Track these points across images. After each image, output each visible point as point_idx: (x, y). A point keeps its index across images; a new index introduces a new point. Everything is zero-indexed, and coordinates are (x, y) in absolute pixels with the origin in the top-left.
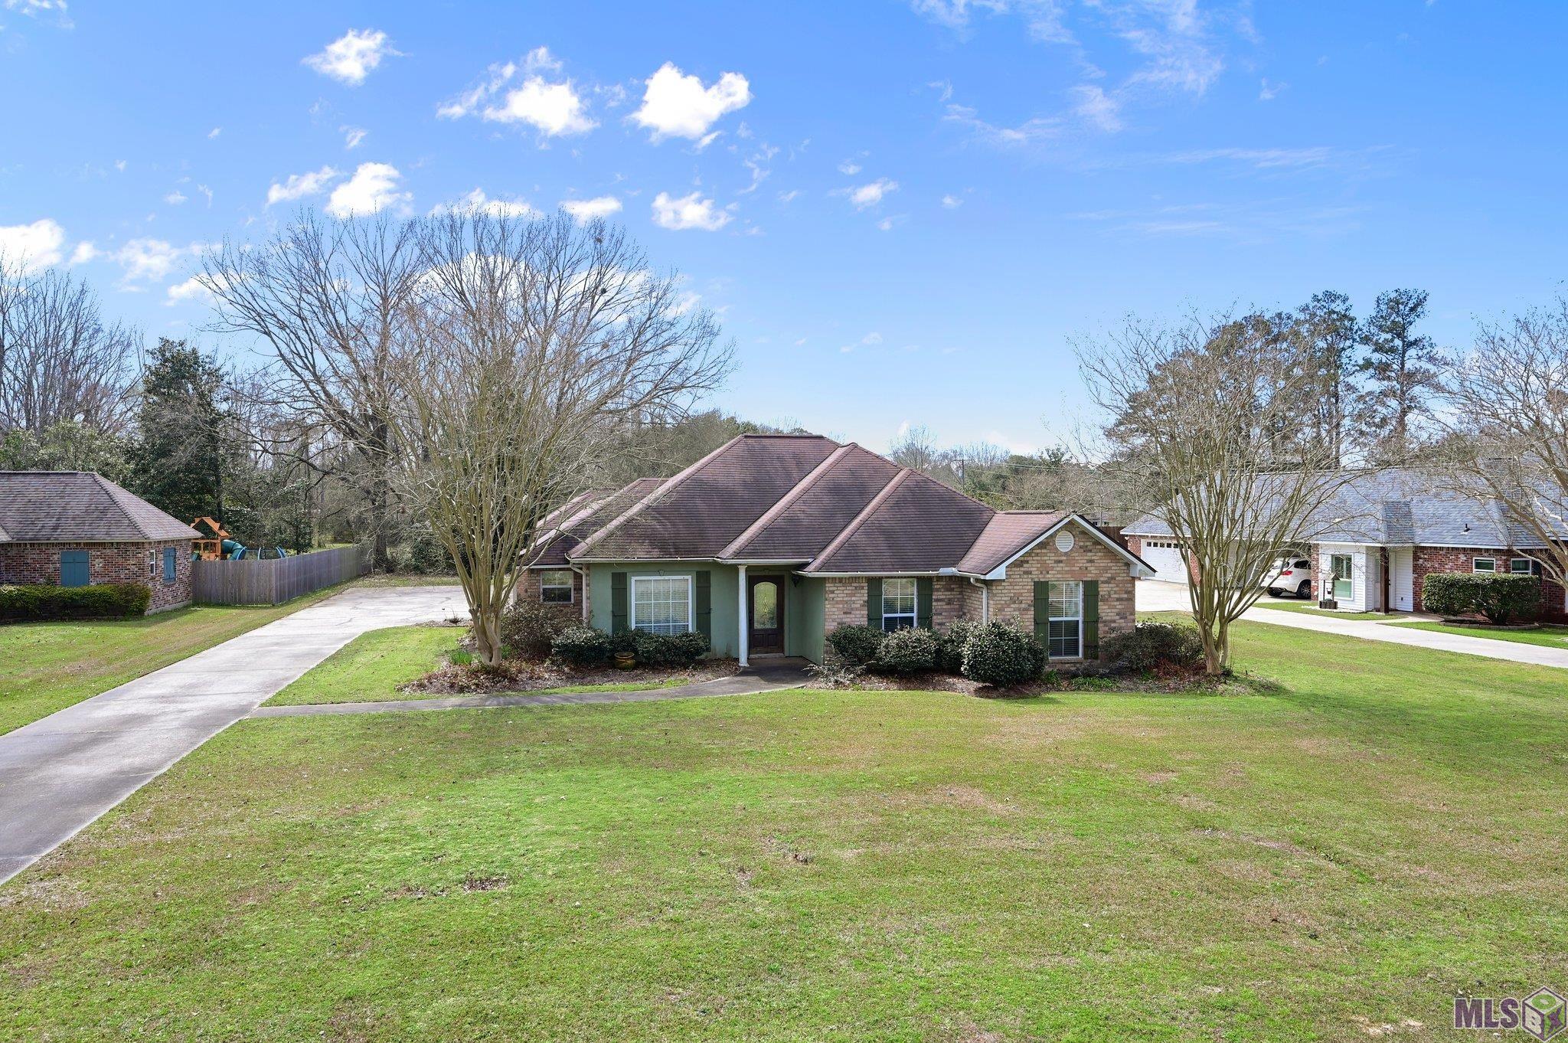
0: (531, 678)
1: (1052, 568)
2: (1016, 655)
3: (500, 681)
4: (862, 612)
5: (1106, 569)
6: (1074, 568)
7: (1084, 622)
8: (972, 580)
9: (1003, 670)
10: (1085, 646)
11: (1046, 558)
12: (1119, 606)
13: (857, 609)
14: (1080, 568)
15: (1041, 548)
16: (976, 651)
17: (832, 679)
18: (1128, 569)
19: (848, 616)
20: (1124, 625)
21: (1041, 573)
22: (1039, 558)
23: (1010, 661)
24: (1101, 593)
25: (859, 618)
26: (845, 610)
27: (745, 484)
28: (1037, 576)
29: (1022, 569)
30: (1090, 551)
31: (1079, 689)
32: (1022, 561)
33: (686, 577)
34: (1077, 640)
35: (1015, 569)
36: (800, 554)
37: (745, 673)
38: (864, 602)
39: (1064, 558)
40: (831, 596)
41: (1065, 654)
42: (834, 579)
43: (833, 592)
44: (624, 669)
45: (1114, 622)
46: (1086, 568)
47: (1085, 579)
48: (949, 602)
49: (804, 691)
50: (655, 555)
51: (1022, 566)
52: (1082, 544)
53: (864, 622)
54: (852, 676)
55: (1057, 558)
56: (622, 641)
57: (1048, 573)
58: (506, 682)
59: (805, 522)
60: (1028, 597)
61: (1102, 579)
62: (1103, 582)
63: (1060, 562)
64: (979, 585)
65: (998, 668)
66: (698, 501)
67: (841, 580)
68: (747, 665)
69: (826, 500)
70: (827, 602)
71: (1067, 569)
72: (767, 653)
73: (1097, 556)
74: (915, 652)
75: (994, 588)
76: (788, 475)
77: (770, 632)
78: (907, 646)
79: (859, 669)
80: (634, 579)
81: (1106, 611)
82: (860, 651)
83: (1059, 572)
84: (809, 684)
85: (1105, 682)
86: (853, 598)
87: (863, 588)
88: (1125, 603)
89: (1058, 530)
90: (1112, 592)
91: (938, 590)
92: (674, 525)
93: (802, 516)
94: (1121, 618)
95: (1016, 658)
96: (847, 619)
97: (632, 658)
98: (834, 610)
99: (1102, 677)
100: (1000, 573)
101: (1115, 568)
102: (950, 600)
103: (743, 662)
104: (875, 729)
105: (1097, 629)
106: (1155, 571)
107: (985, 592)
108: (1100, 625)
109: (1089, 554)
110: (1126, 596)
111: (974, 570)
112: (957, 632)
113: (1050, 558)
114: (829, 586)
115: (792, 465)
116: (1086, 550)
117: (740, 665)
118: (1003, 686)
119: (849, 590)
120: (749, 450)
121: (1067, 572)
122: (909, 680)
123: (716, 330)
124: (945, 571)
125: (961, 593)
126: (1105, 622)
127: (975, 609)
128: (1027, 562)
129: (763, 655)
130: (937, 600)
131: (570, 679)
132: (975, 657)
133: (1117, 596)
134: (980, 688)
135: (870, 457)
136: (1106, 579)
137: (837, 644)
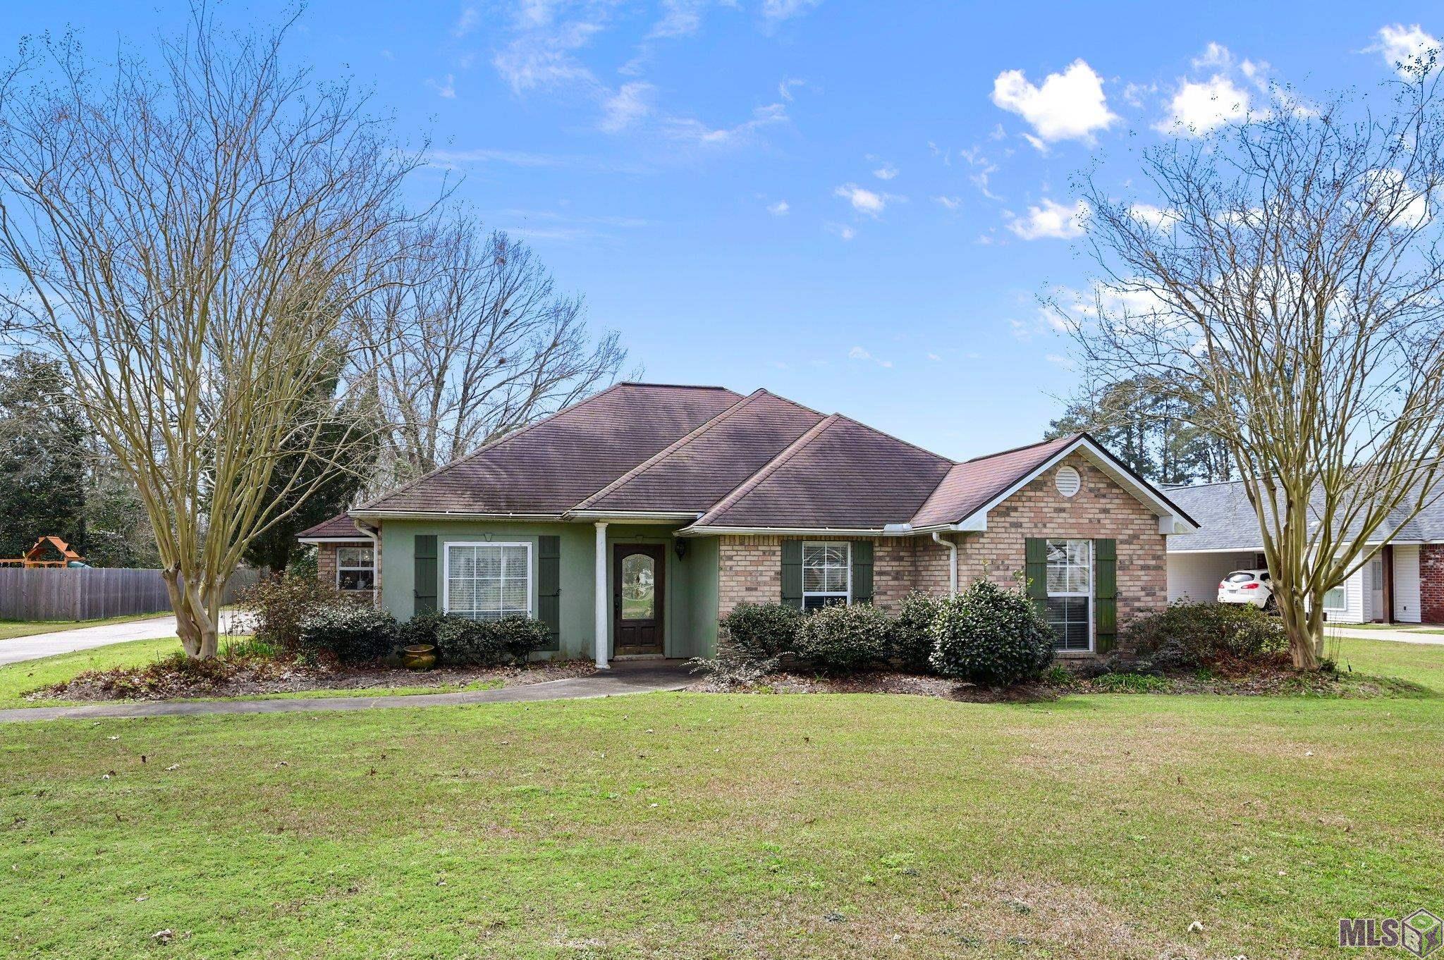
0: (255, 679)
1: (1051, 520)
2: (1022, 632)
3: (196, 682)
4: (773, 589)
5: (1126, 523)
6: (1081, 521)
7: (1096, 599)
8: (935, 536)
9: (1001, 657)
10: (1099, 635)
11: (1043, 504)
12: (1145, 577)
13: (765, 584)
14: (1090, 521)
15: (1035, 490)
16: (955, 628)
17: (727, 677)
18: (1157, 524)
19: (754, 593)
20: (1151, 604)
21: (1036, 526)
22: (1032, 504)
23: (1013, 642)
24: (1120, 558)
25: (768, 595)
26: (749, 584)
27: (617, 433)
28: (1030, 531)
29: (1008, 519)
30: (1104, 496)
31: (1111, 690)
32: (1008, 508)
33: (524, 544)
34: (1087, 626)
35: (998, 519)
36: (684, 506)
37: (602, 674)
38: (777, 573)
39: (1067, 505)
40: (729, 563)
41: (1070, 647)
42: (732, 537)
43: (730, 558)
44: (414, 669)
45: (1138, 599)
46: (1099, 521)
47: (1096, 537)
48: (897, 576)
49: (683, 694)
50: (477, 510)
51: (1008, 515)
52: (1092, 485)
53: (777, 601)
54: (757, 673)
55: (1057, 505)
56: (417, 629)
57: (1045, 526)
58: (206, 684)
59: (694, 470)
60: (1017, 561)
61: (1120, 537)
62: (1122, 542)
63: (1063, 510)
64: (945, 543)
65: (993, 652)
66: (550, 449)
67: (742, 539)
68: (607, 666)
69: (724, 446)
70: (722, 573)
71: (1073, 521)
72: (640, 653)
73: (1113, 504)
74: (854, 635)
75: (968, 546)
76: (676, 425)
77: (644, 624)
78: (843, 626)
79: (768, 664)
80: (447, 545)
81: (1127, 584)
82: (769, 637)
83: (1060, 526)
84: (691, 687)
85: (1151, 680)
86: (760, 568)
87: (774, 553)
88: (1153, 573)
89: (1057, 464)
90: (1135, 557)
91: (881, 559)
92: (511, 474)
93: (689, 462)
94: (1147, 595)
95: (1021, 636)
96: (751, 598)
97: (431, 653)
98: (733, 584)
99: (1144, 673)
100: (978, 522)
101: (1139, 522)
102: (898, 572)
103: (602, 662)
104: (797, 748)
105: (1114, 610)
106: (1197, 525)
107: (953, 554)
108: (1119, 604)
109: (1103, 501)
110: (1153, 562)
111: (939, 520)
112: (916, 610)
113: (1048, 505)
114: (725, 550)
115: (682, 416)
116: (1099, 495)
117: (597, 666)
118: (1000, 684)
119: (755, 555)
120: (627, 398)
121: (1072, 526)
122: (845, 680)
123: (622, 352)
124: (892, 529)
125: (914, 564)
126: (1125, 599)
127: (936, 583)
128: (1015, 509)
129: (634, 657)
130: (881, 573)
131: (322, 680)
132: (955, 636)
133: (1141, 562)
134: (958, 689)
135: (784, 404)
136: (1126, 537)
137: (736, 629)
